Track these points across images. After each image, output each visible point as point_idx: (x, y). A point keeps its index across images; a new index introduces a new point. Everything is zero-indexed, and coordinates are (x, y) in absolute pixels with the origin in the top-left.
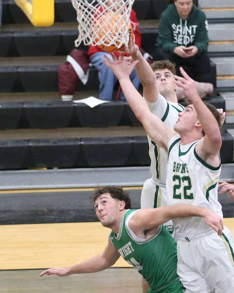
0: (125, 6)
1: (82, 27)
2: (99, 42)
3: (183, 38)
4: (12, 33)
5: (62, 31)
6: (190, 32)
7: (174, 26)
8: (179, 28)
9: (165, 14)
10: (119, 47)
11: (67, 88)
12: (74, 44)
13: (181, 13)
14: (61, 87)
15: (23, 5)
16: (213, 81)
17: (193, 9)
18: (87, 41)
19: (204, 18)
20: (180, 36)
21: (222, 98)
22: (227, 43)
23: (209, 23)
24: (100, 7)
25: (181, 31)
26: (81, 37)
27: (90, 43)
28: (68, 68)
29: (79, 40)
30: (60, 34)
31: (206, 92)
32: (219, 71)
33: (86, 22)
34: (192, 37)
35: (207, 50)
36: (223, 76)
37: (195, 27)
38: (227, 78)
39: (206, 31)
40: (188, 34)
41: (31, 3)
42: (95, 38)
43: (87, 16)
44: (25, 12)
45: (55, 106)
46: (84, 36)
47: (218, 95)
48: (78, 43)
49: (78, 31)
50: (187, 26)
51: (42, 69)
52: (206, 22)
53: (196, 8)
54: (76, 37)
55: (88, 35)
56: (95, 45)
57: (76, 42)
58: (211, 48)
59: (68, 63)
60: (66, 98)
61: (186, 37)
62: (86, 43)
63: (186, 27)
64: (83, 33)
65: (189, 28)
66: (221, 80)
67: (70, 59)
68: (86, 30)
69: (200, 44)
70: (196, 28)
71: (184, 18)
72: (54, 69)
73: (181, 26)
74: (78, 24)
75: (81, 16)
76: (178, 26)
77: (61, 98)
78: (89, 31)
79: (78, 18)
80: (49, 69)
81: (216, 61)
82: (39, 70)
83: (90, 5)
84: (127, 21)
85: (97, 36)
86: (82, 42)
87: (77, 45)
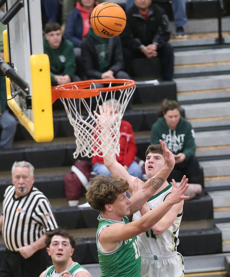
0: (115, 120)
1: (78, 141)
2: (94, 153)
3: (172, 146)
4: (24, 149)
5: (67, 145)
6: (179, 140)
7: (164, 136)
8: (169, 137)
9: (155, 125)
11: (73, 194)
12: (73, 156)
13: (170, 125)
14: (68, 194)
15: (26, 123)
16: (201, 182)
17: (180, 121)
18: (84, 153)
19: (190, 128)
20: (170, 144)
21: (210, 196)
22: (212, 149)
23: (195, 131)
24: (94, 123)
25: (170, 140)
26: (78, 150)
27: (87, 154)
28: (73, 177)
29: (77, 152)
30: (65, 147)
31: (195, 193)
32: (206, 173)
33: (82, 137)
34: (180, 144)
35: (194, 155)
36: (210, 177)
37: (183, 136)
38: (213, 179)
39: (193, 139)
40: (177, 143)
41: (33, 122)
42: (91, 150)
43: (83, 131)
44: (28, 130)
45: (64, 210)
46: (81, 149)
47: (206, 194)
48: (76, 155)
49: (75, 145)
50: (176, 135)
51: (51, 179)
52: (193, 131)
53: (183, 119)
54: (74, 150)
55: (84, 148)
56: (91, 156)
57: (74, 154)
58: (198, 153)
59: (73, 173)
60: (72, 203)
61: (175, 145)
62: (83, 154)
63: (175, 137)
64: (80, 146)
65: (177, 137)
66: (208, 181)
67: (74, 169)
68: (82, 144)
69: (187, 151)
70: (184, 137)
71: (173, 129)
72: (61, 179)
73: (170, 135)
74: (75, 138)
75: (78, 132)
76: (168, 136)
77: (68, 204)
78: (85, 144)
79: (75, 134)
80: (57, 179)
81: (203, 165)
82: (48, 180)
83: (85, 122)
84: (117, 133)
85: (92, 149)
86: (80, 154)
87: (75, 157)
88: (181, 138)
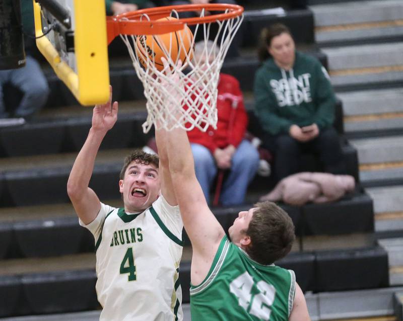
0: (211, 70)
1: (150, 105)
2: (176, 125)
3: (292, 96)
4: (66, 119)
6: (301, 85)
7: (273, 83)
8: (284, 84)
10: (205, 130)
12: (142, 129)
15: (66, 77)
21: (368, 196)
26: (150, 119)
27: (164, 126)
29: (148, 123)
31: (344, 189)
33: (157, 99)
34: (305, 90)
36: (368, 165)
37: (306, 76)
38: (374, 167)
40: (299, 88)
41: (77, 73)
44: (69, 86)
46: (154, 117)
47: (362, 192)
48: (147, 127)
50: (295, 77)
54: (145, 120)
55: (160, 116)
57: (144, 125)
61: (296, 92)
63: (294, 80)
65: (298, 80)
66: (365, 171)
68: (156, 109)
70: (310, 80)
73: (285, 80)
74: (145, 100)
75: (150, 90)
78: (161, 110)
79: (145, 93)
81: (358, 145)
83: (161, 74)
84: (213, 92)
85: (173, 117)
86: (153, 125)
87: (145, 131)
88: (304, 80)
